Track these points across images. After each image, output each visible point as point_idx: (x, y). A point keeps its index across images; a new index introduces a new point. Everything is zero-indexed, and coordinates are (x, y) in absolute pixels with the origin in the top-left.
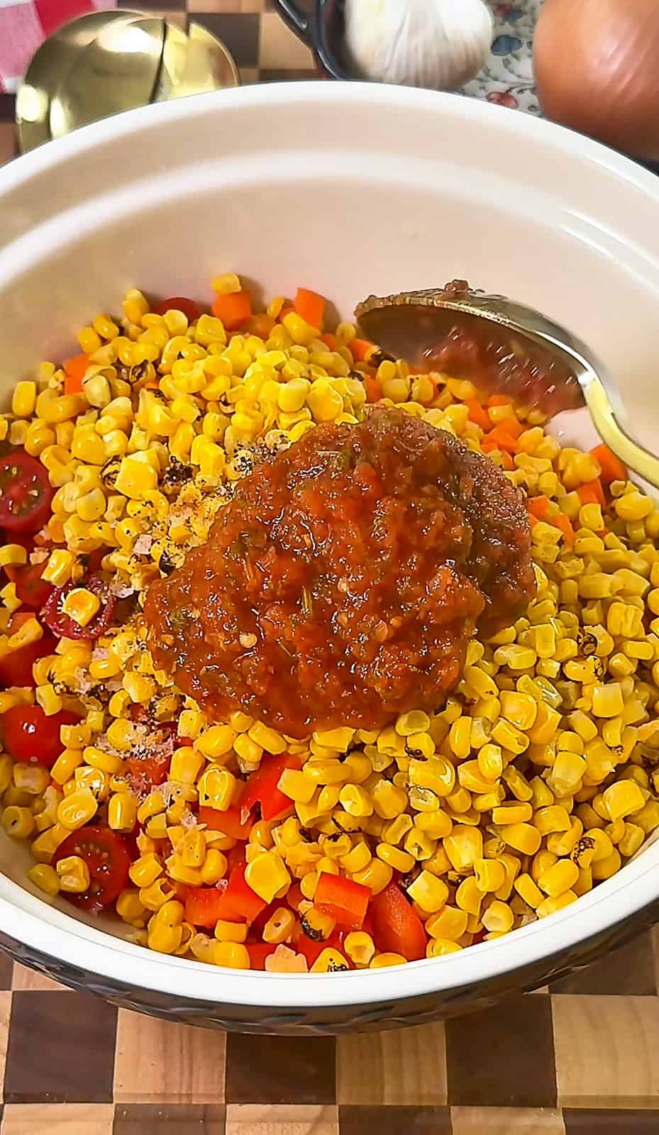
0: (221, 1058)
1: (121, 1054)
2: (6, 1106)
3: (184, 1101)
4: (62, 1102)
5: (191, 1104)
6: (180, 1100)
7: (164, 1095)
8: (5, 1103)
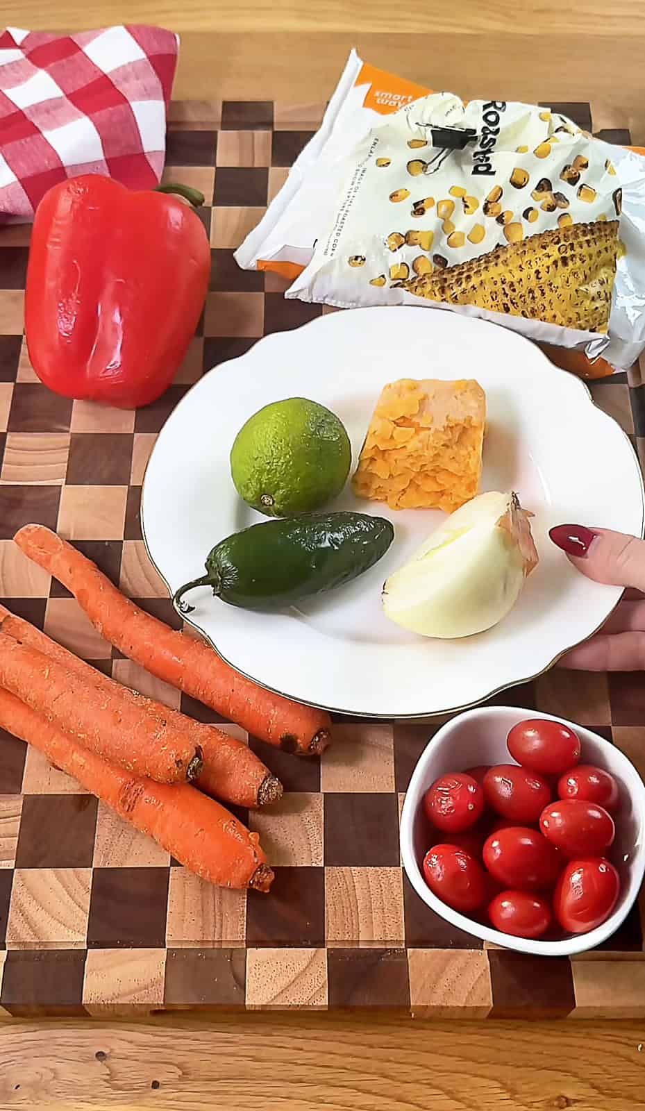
0: (242, 915)
1: (171, 912)
2: (89, 950)
3: (216, 946)
4: (129, 947)
5: (222, 948)
6: (214, 945)
7: (202, 942)
8: (88, 948)
